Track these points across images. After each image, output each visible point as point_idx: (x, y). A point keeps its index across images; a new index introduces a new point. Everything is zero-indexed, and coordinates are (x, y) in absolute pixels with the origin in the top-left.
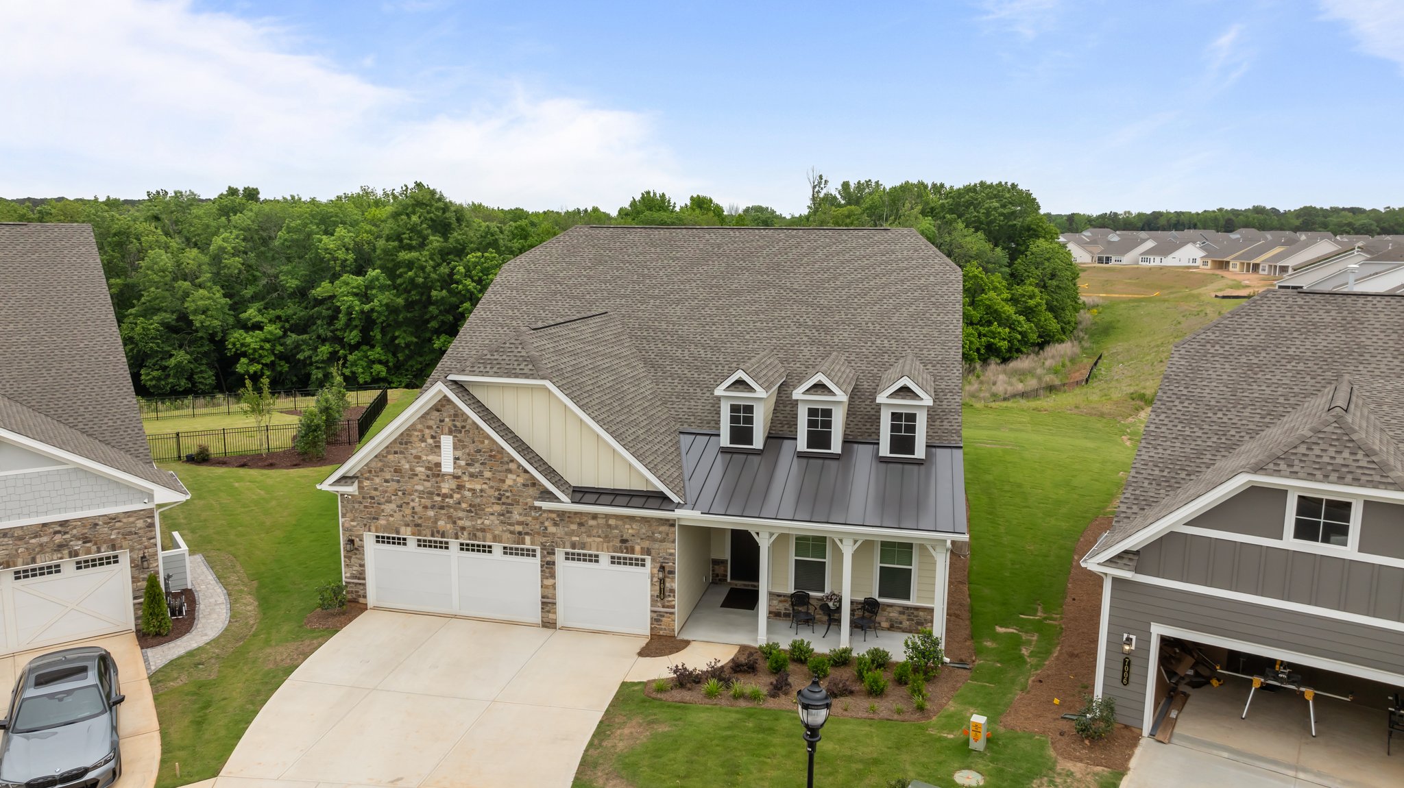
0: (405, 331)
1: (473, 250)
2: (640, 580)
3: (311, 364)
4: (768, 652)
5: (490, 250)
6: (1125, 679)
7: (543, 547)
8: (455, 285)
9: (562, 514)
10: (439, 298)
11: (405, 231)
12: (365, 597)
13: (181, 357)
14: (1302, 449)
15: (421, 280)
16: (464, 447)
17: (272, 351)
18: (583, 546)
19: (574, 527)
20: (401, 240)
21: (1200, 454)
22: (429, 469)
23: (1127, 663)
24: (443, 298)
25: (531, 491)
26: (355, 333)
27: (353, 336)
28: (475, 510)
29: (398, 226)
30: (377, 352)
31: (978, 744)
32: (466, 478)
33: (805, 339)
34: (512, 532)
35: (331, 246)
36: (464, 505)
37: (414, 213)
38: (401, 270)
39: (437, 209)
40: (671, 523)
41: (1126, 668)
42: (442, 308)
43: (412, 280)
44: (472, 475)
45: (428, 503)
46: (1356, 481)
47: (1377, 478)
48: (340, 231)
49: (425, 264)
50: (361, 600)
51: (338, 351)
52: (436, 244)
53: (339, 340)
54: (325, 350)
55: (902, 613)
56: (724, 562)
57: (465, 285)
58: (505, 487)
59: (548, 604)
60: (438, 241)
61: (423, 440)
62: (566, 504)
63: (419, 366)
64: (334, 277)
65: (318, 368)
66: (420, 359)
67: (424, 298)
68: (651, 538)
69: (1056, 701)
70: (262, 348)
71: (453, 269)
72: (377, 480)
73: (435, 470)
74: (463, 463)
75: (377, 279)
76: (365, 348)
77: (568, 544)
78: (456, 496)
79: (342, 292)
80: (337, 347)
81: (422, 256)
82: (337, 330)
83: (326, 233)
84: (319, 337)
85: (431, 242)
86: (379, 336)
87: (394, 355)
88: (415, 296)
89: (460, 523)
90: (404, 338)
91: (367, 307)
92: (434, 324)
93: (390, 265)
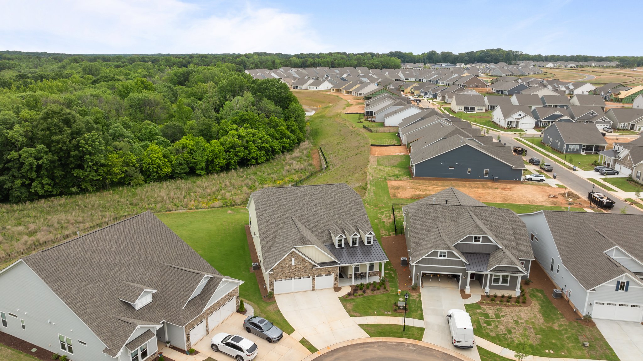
0: (58, 170)
1: (85, 132)
2: (331, 278)
3: (12, 189)
4: (358, 286)
5: (93, 131)
7: (313, 276)
8: (81, 148)
9: (317, 269)
10: (74, 154)
11: (51, 126)
15: (65, 148)
16: (297, 260)
18: (320, 274)
19: (319, 271)
20: (50, 131)
22: (289, 265)
24: (76, 155)
25: (311, 266)
27: (34, 174)
28: (299, 271)
29: (48, 124)
30: (45, 180)
31: (399, 294)
34: (306, 274)
35: (14, 135)
37: (53, 117)
38: (54, 144)
39: (63, 114)
40: (337, 267)
41: (417, 278)
43: (61, 148)
44: (298, 265)
45: (288, 272)
47: (449, 249)
48: (17, 127)
49: (65, 140)
50: (274, 294)
51: (26, 182)
52: (68, 131)
53: (23, 177)
54: (18, 182)
55: (372, 273)
57: (86, 148)
58: (305, 266)
59: (313, 286)
60: (68, 129)
61: (288, 260)
62: (319, 267)
64: (18, 149)
65: (16, 191)
67: (66, 155)
68: (334, 270)
69: (405, 285)
71: (79, 141)
72: (278, 269)
74: (296, 263)
75: (43, 149)
76: (39, 179)
78: (295, 269)
79: (25, 156)
80: (24, 180)
81: (64, 137)
82: (23, 172)
83: (8, 129)
84: (14, 176)
85: (66, 130)
86: (45, 173)
87: (54, 179)
88: (62, 154)
89: (295, 274)
90: (59, 173)
91: (40, 162)
92: (72, 166)
93: (47, 142)
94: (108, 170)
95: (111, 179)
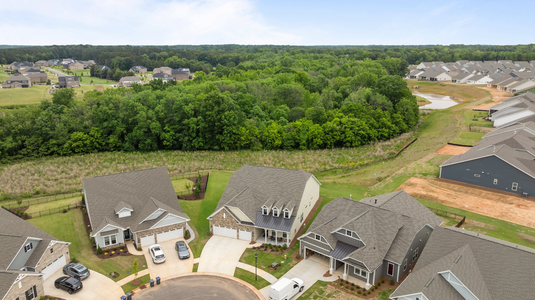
0: (208, 134)
1: (227, 111)
2: (250, 234)
3: (183, 142)
4: (266, 244)
5: (231, 111)
6: (303, 252)
7: (237, 229)
8: (222, 121)
11: (208, 105)
12: (213, 233)
13: (149, 141)
14: (316, 230)
15: (212, 120)
17: (172, 138)
19: (241, 226)
20: (207, 108)
25: (235, 221)
26: (194, 134)
29: (206, 103)
30: (201, 139)
31: (285, 258)
34: (233, 226)
35: (188, 109)
37: (210, 99)
38: (207, 117)
39: (217, 98)
40: (254, 227)
42: (218, 127)
44: (228, 219)
45: (222, 222)
46: (320, 234)
48: (190, 105)
51: (190, 139)
53: (190, 136)
54: (186, 138)
55: (284, 240)
57: (225, 121)
58: (232, 221)
59: (238, 236)
60: (217, 108)
61: (221, 213)
64: (188, 118)
66: (212, 141)
67: (213, 125)
68: (251, 229)
70: (170, 138)
71: (221, 117)
72: (215, 218)
73: (223, 218)
74: (226, 217)
75: (200, 119)
76: (197, 138)
77: (240, 229)
78: (226, 221)
79: (191, 123)
81: (213, 113)
82: (190, 133)
83: (186, 105)
84: (185, 134)
86: (201, 135)
87: (205, 139)
89: (226, 224)
91: (198, 127)
92: (216, 132)
93: (204, 115)
94: (238, 137)
95: (240, 144)
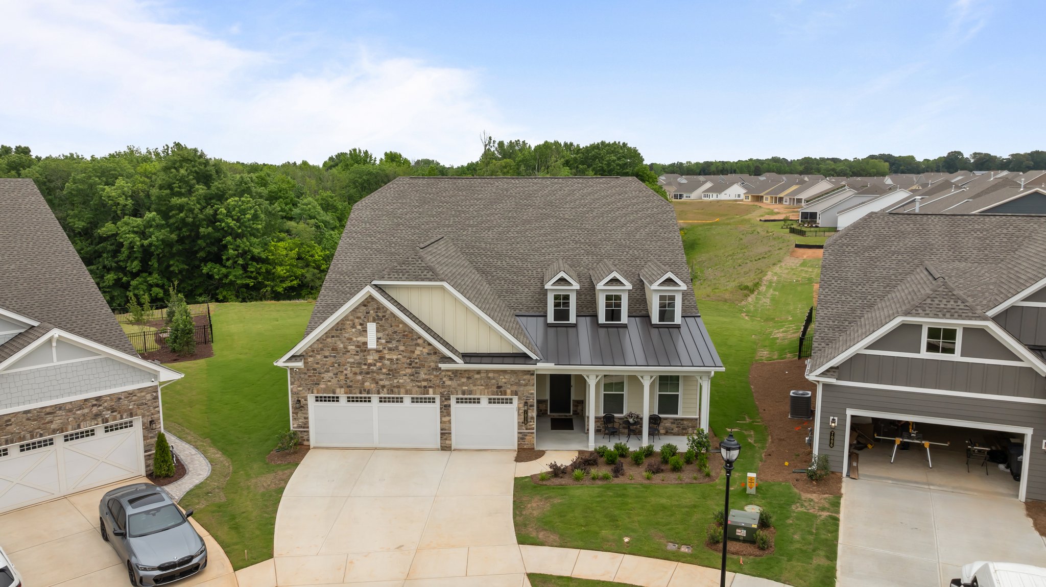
0: (178, 261)
1: (232, 196)
2: (509, 413)
4: (600, 453)
5: (246, 195)
6: (832, 444)
7: (442, 395)
8: (218, 223)
9: (456, 373)
10: (206, 233)
11: (175, 181)
12: (308, 440)
14: (929, 301)
15: (191, 220)
16: (384, 330)
18: (470, 393)
19: (464, 380)
20: (172, 189)
21: (854, 311)
22: (358, 346)
23: (832, 434)
24: (209, 233)
25: (434, 358)
26: (136, 263)
27: (135, 266)
28: (393, 373)
29: (169, 177)
30: (154, 278)
31: (751, 490)
32: (386, 351)
33: (582, 251)
34: (419, 387)
35: (114, 194)
36: (384, 371)
37: (181, 167)
38: (173, 212)
39: (200, 164)
40: (531, 373)
41: (831, 436)
42: (208, 241)
43: (183, 220)
44: (390, 349)
45: (357, 370)
46: (960, 317)
47: (970, 314)
48: (120, 182)
49: (193, 207)
50: (306, 443)
51: (122, 278)
52: (201, 191)
53: (121, 269)
55: (673, 423)
56: (545, 401)
57: (227, 223)
58: (415, 356)
59: (445, 434)
60: (203, 189)
61: (354, 326)
62: (460, 365)
63: (190, 288)
64: (116, 219)
66: (190, 282)
67: (193, 234)
68: (518, 384)
69: (787, 464)
71: (216, 211)
72: (319, 357)
73: (363, 348)
74: (383, 341)
75: (154, 220)
76: (145, 275)
77: (460, 392)
78: (379, 364)
79: (125, 231)
80: (121, 275)
81: (190, 201)
82: (120, 261)
83: (107, 184)
84: (104, 267)
85: (198, 190)
86: (156, 265)
88: (185, 232)
89: (381, 383)
90: (177, 266)
91: (146, 242)
92: (202, 254)
93: (164, 208)
94: (266, 270)
95: (272, 287)
